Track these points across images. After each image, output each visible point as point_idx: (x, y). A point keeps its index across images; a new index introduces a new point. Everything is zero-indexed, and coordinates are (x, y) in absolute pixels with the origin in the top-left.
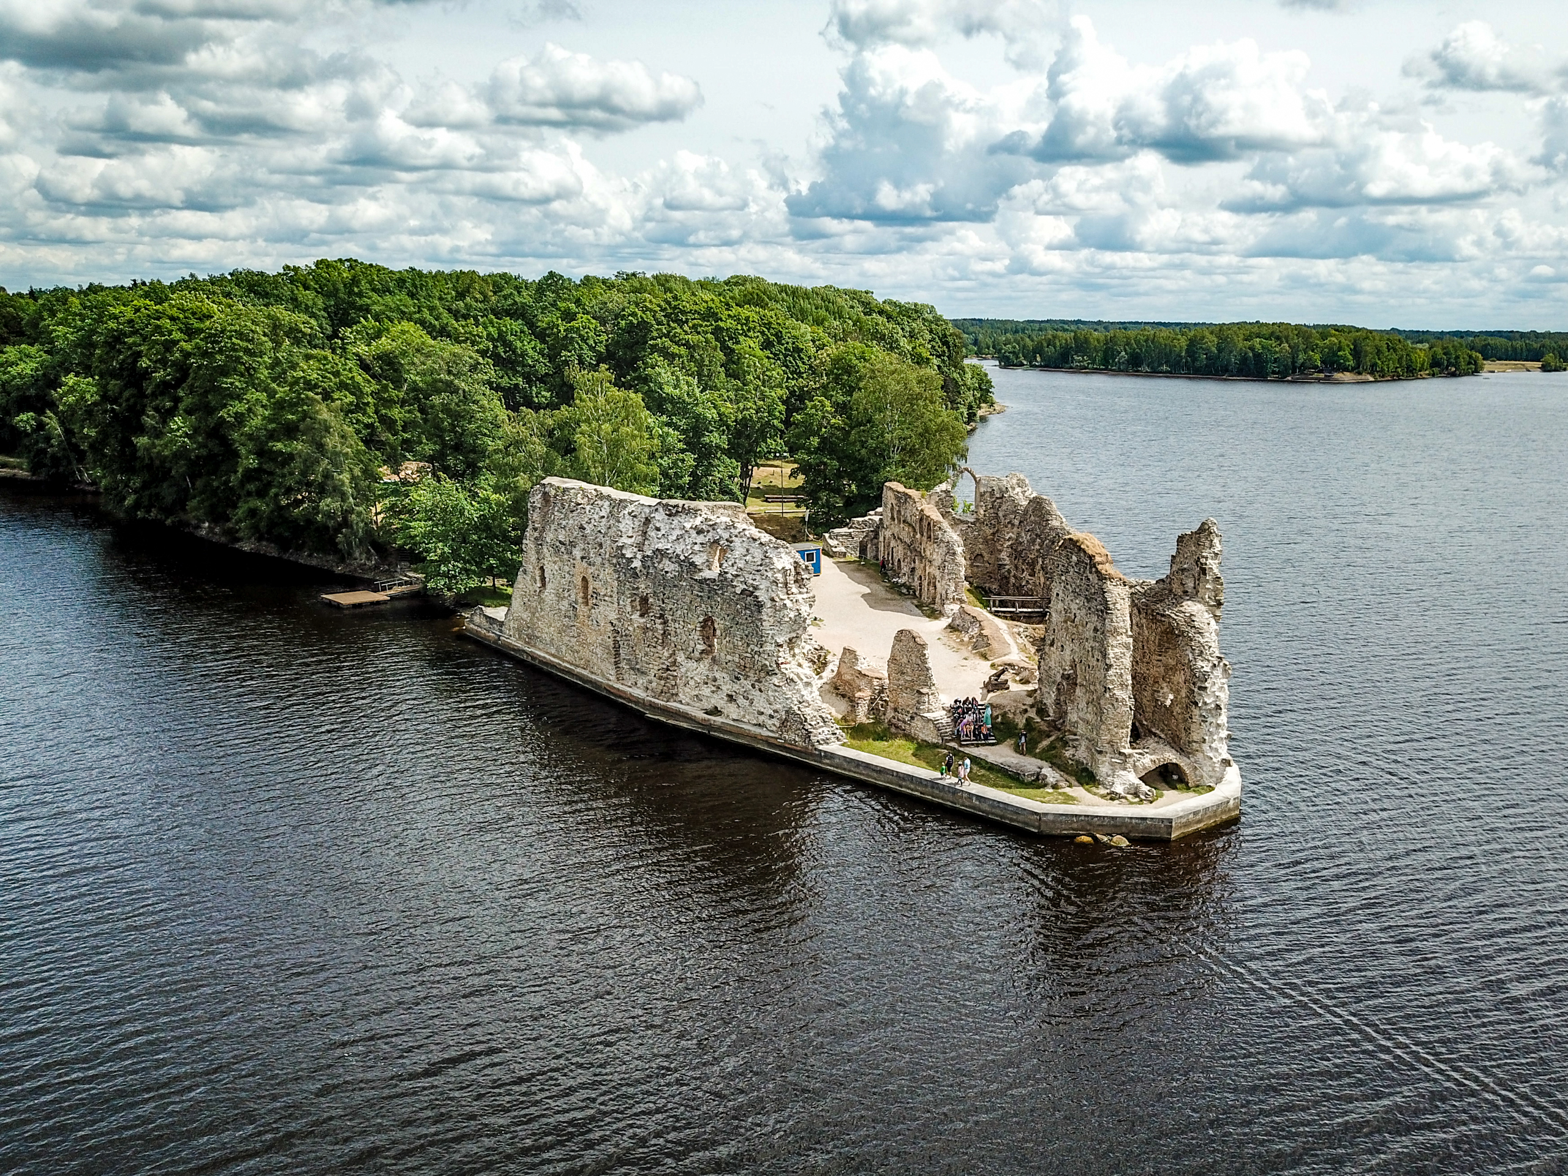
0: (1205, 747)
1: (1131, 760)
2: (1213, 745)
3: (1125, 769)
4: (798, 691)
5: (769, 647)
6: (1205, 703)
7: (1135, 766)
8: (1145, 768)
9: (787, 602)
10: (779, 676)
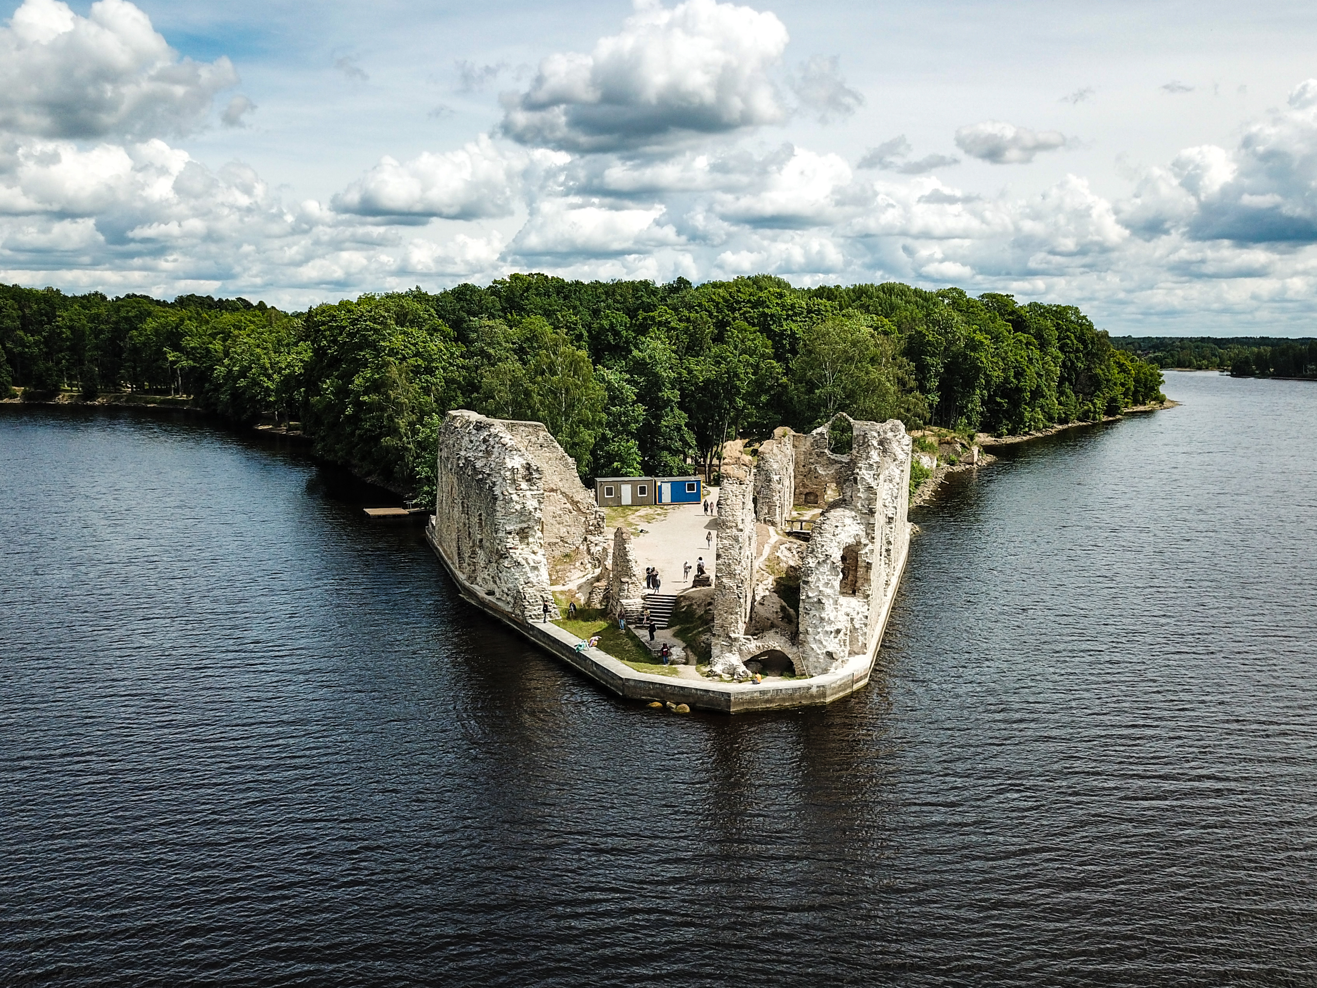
0: (810, 638)
1: (737, 644)
2: (817, 637)
3: (731, 651)
4: (526, 573)
5: (501, 534)
6: (808, 597)
7: (740, 650)
8: (750, 653)
9: (515, 497)
10: (509, 559)
